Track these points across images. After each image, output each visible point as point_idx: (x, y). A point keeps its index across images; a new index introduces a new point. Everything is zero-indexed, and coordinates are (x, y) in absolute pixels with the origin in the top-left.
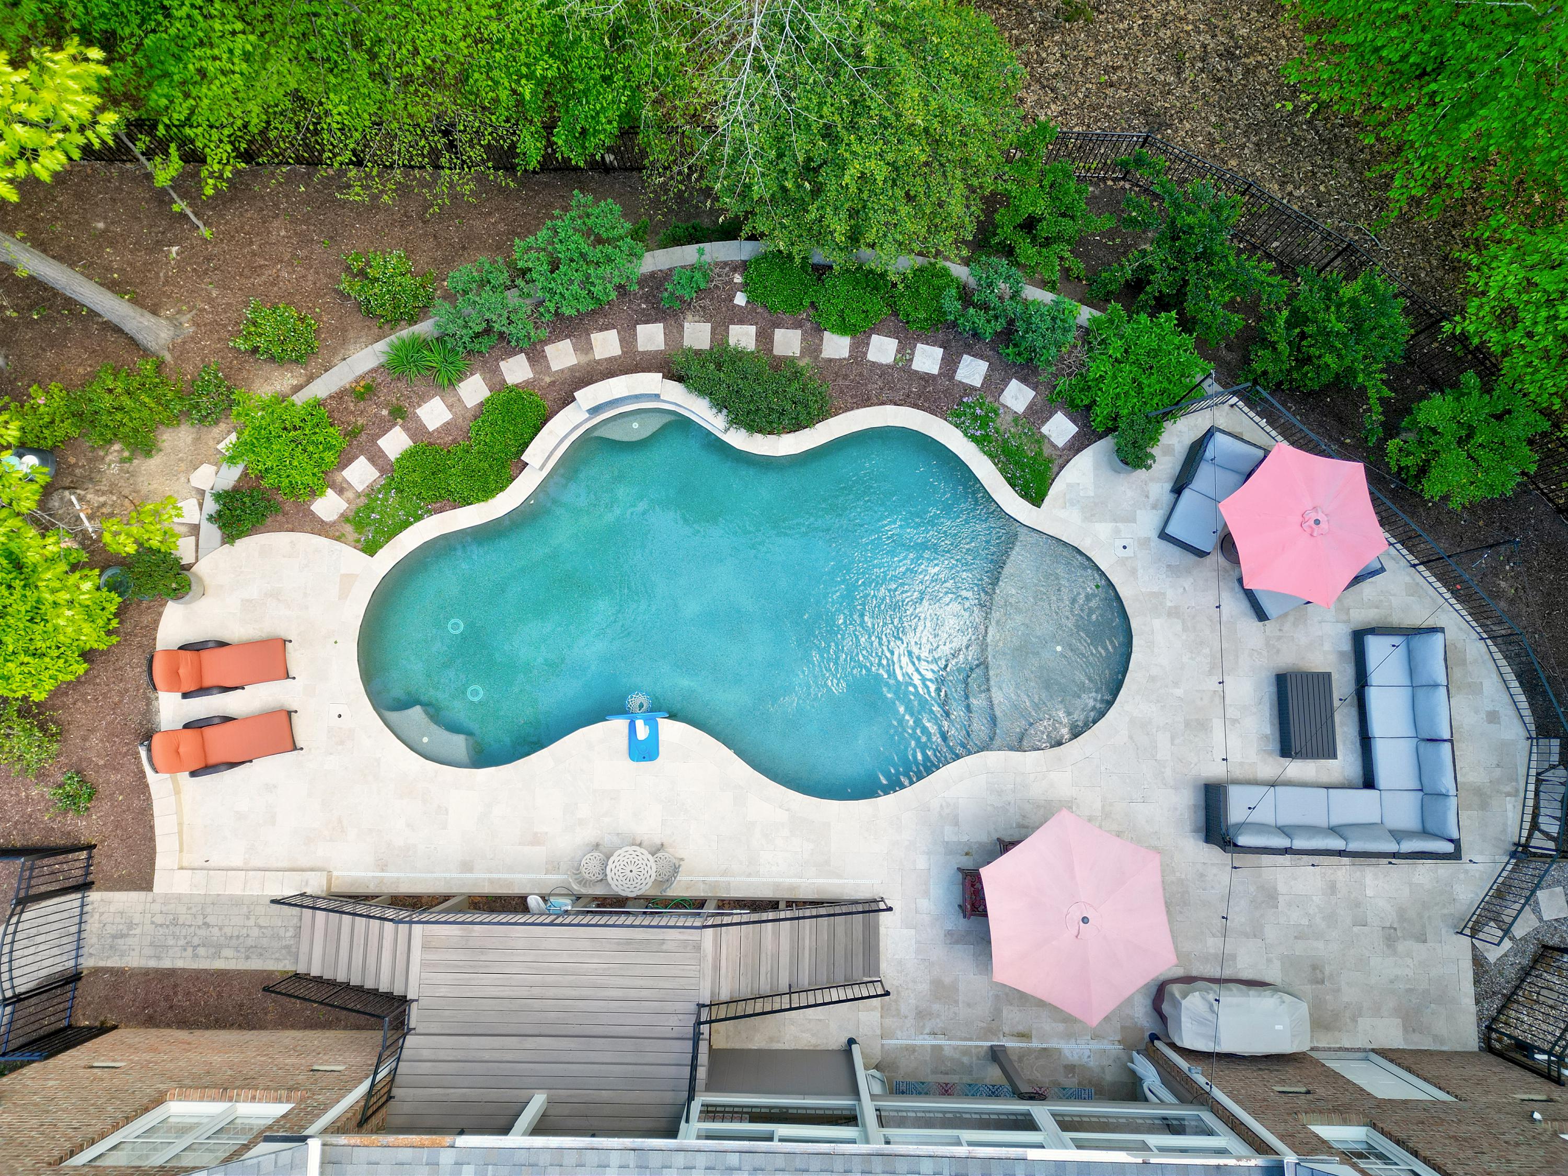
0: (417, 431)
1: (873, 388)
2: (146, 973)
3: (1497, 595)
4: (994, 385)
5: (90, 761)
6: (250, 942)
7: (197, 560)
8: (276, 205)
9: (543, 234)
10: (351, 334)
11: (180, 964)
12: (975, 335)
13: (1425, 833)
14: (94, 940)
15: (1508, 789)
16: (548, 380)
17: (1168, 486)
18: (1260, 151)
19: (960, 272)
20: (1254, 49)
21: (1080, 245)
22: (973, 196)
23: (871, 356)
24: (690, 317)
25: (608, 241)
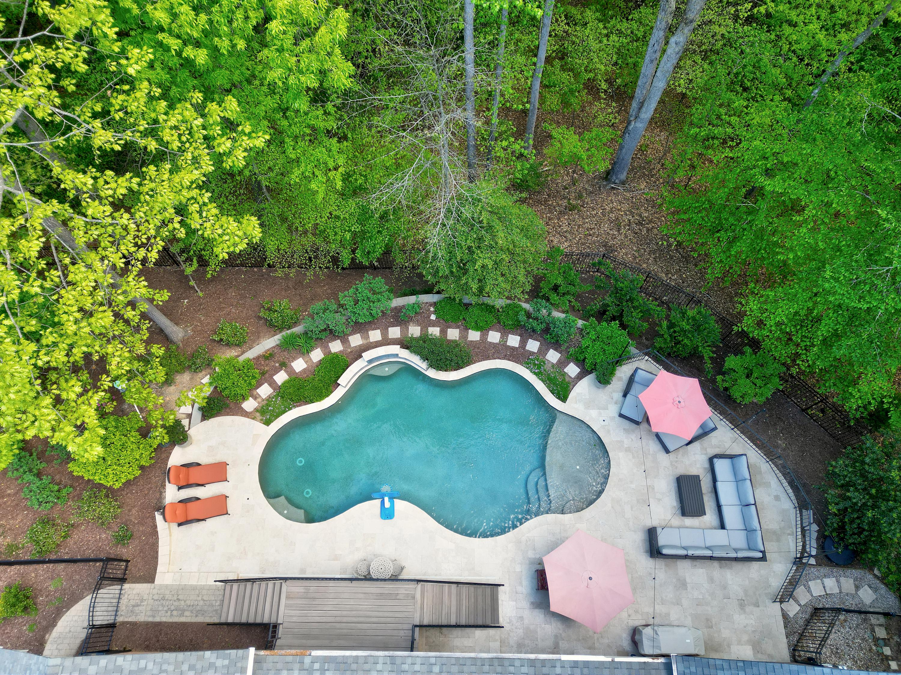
0: (291, 372)
1: (491, 352)
2: (147, 625)
3: (777, 447)
4: (543, 351)
5: (131, 521)
6: (198, 608)
7: (189, 429)
8: (231, 283)
9: (351, 291)
10: (262, 335)
11: (164, 619)
12: (534, 331)
13: (750, 549)
14: (124, 608)
15: (788, 532)
16: (349, 350)
17: (621, 394)
18: (656, 261)
19: (526, 306)
20: (651, 221)
21: (578, 297)
22: (529, 275)
23: (489, 340)
24: (411, 324)
25: (378, 293)
